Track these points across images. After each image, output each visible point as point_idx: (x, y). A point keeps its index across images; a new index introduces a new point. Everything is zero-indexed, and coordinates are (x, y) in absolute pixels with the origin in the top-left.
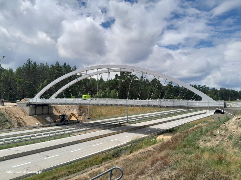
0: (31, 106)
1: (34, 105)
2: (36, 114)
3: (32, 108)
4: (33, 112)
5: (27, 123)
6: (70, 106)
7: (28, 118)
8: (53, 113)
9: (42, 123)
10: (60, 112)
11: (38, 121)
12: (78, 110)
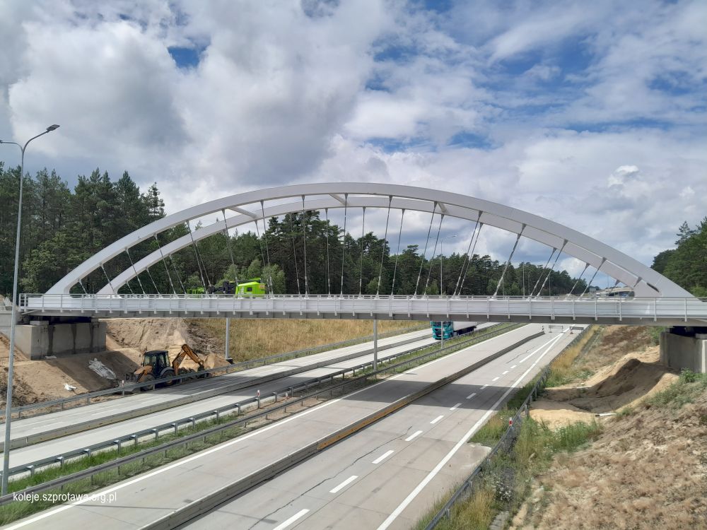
0: (38, 323)
1: (45, 318)
2: (54, 351)
3: (41, 329)
4: (44, 345)
5: (32, 386)
6: (157, 321)
7: (32, 366)
8: (105, 348)
9: (82, 382)
10: (126, 341)
11: (67, 377)
12: (187, 335)
